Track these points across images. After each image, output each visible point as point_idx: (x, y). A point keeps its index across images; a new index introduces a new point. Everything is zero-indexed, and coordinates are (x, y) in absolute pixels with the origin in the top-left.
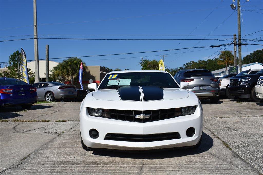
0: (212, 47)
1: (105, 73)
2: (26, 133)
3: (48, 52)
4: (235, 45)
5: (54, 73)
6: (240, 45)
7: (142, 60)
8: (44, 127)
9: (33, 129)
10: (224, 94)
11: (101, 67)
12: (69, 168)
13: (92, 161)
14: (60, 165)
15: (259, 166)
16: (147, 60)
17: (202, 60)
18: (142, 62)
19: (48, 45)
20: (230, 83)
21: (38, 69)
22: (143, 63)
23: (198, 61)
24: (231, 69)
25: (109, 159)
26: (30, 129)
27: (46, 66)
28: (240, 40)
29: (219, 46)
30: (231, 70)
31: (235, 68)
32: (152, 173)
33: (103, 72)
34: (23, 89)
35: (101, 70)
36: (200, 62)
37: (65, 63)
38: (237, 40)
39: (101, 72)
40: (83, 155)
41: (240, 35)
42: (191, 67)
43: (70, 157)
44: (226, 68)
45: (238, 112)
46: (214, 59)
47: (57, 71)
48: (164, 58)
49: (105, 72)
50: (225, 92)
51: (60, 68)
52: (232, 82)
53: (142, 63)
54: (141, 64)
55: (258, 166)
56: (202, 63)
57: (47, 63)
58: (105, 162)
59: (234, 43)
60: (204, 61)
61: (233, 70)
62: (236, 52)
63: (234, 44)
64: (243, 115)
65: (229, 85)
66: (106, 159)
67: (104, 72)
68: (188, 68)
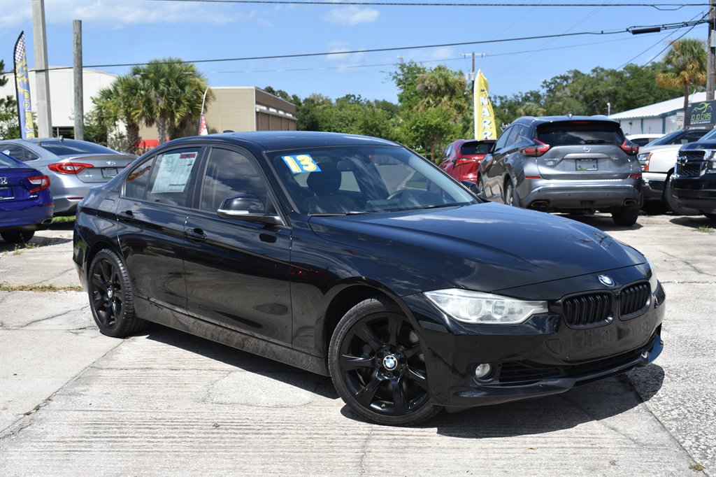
0: (635, 32)
1: (272, 110)
2: (28, 328)
3: (79, 44)
4: (714, 25)
5: (100, 108)
7: (402, 66)
8: (80, 307)
9: (50, 316)
10: (660, 199)
11: (258, 92)
12: (166, 438)
13: (231, 417)
14: (139, 430)
15: (697, 439)
16: (419, 65)
17: (606, 68)
18: (399, 72)
19: (80, 21)
20: (678, 164)
21: (46, 102)
22: (401, 77)
23: (594, 71)
24: (695, 109)
25: (277, 412)
26: (38, 315)
27: (75, 91)
30: (695, 113)
31: (706, 105)
32: (393, 455)
33: (265, 108)
34: (7, 180)
35: (257, 103)
37: (138, 77)
39: (258, 110)
40: (204, 401)
43: (166, 405)
44: (683, 99)
45: (688, 264)
46: (649, 65)
47: (110, 103)
48: (473, 60)
49: (274, 108)
50: (662, 192)
51: (121, 93)
52: (683, 161)
53: (398, 75)
54: (395, 78)
55: (694, 440)
56: (605, 78)
57: (77, 81)
58: (266, 421)
59: (711, 18)
60: (613, 73)
61: (700, 112)
62: (713, 49)
63: (708, 21)
64: (702, 275)
65: (675, 171)
66: (270, 412)
67: (268, 107)
68: (558, 94)
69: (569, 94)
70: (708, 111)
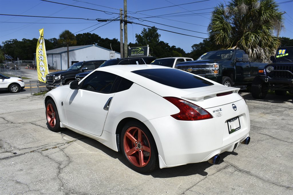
0: (99, 21)
4: (121, 21)
6: (126, 22)
23: (23, 39)
28: (126, 16)
29: (105, 21)
36: (24, 41)
38: (123, 16)
41: (126, 11)
42: (15, 45)
56: (27, 42)
59: (121, 19)
60: (29, 40)
62: (122, 30)
68: (12, 46)
69: (16, 46)
70: (141, 50)
